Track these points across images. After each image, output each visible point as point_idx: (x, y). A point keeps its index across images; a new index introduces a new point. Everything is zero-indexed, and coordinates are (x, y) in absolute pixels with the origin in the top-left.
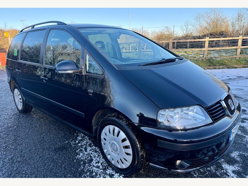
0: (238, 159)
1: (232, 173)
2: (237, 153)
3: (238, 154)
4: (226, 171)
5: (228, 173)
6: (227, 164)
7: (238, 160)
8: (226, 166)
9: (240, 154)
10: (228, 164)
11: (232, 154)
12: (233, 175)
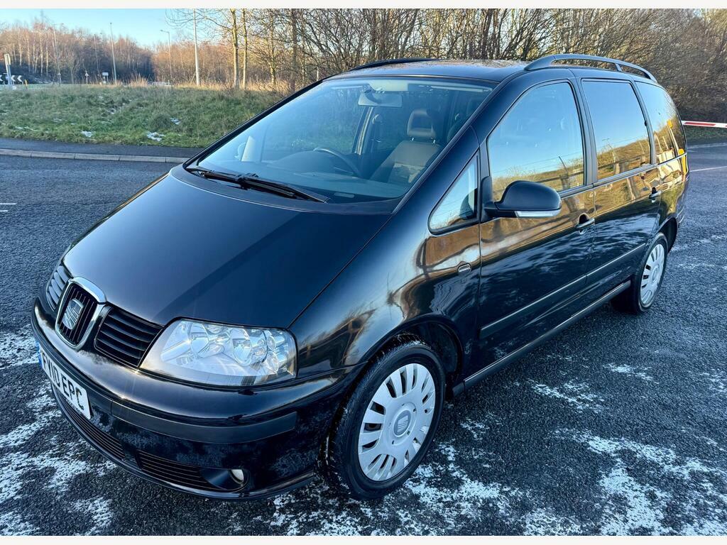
0: (78, 505)
1: (52, 466)
2: (102, 521)
3: (95, 517)
4: (66, 459)
5: (58, 460)
6: (82, 472)
7: (75, 501)
8: (77, 468)
9: (93, 525)
10: (81, 474)
11: (105, 505)
12: (46, 465)
